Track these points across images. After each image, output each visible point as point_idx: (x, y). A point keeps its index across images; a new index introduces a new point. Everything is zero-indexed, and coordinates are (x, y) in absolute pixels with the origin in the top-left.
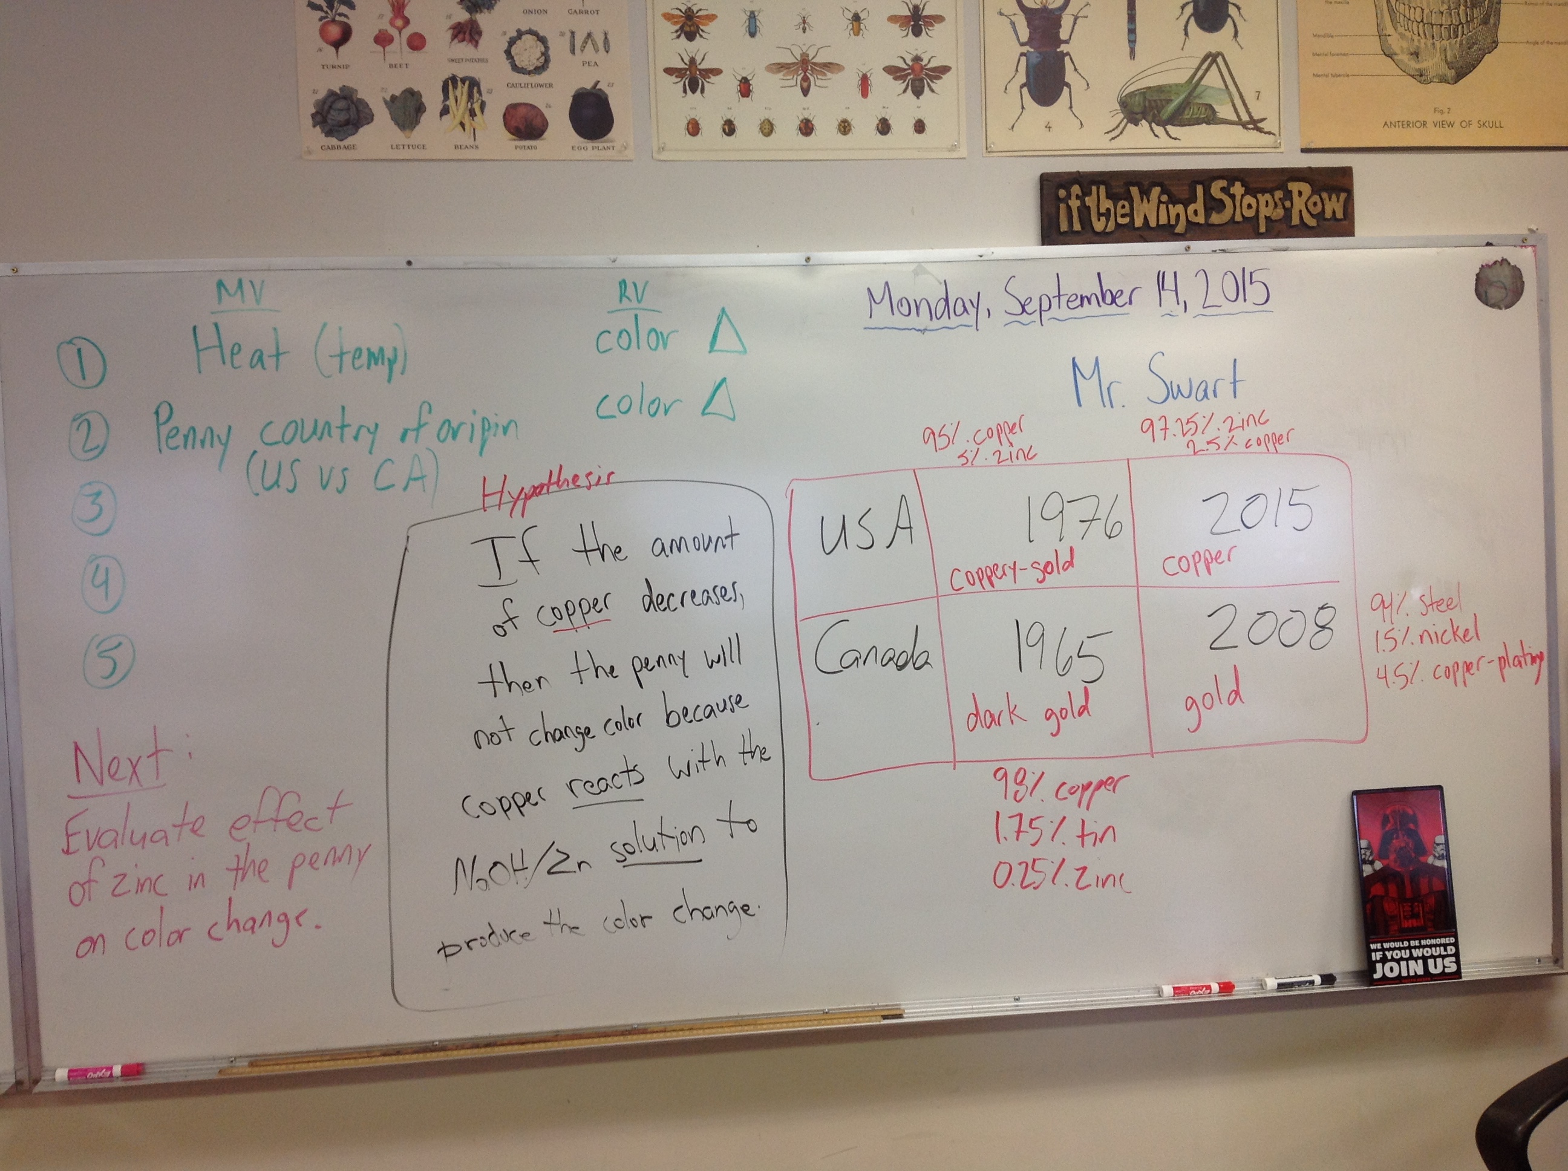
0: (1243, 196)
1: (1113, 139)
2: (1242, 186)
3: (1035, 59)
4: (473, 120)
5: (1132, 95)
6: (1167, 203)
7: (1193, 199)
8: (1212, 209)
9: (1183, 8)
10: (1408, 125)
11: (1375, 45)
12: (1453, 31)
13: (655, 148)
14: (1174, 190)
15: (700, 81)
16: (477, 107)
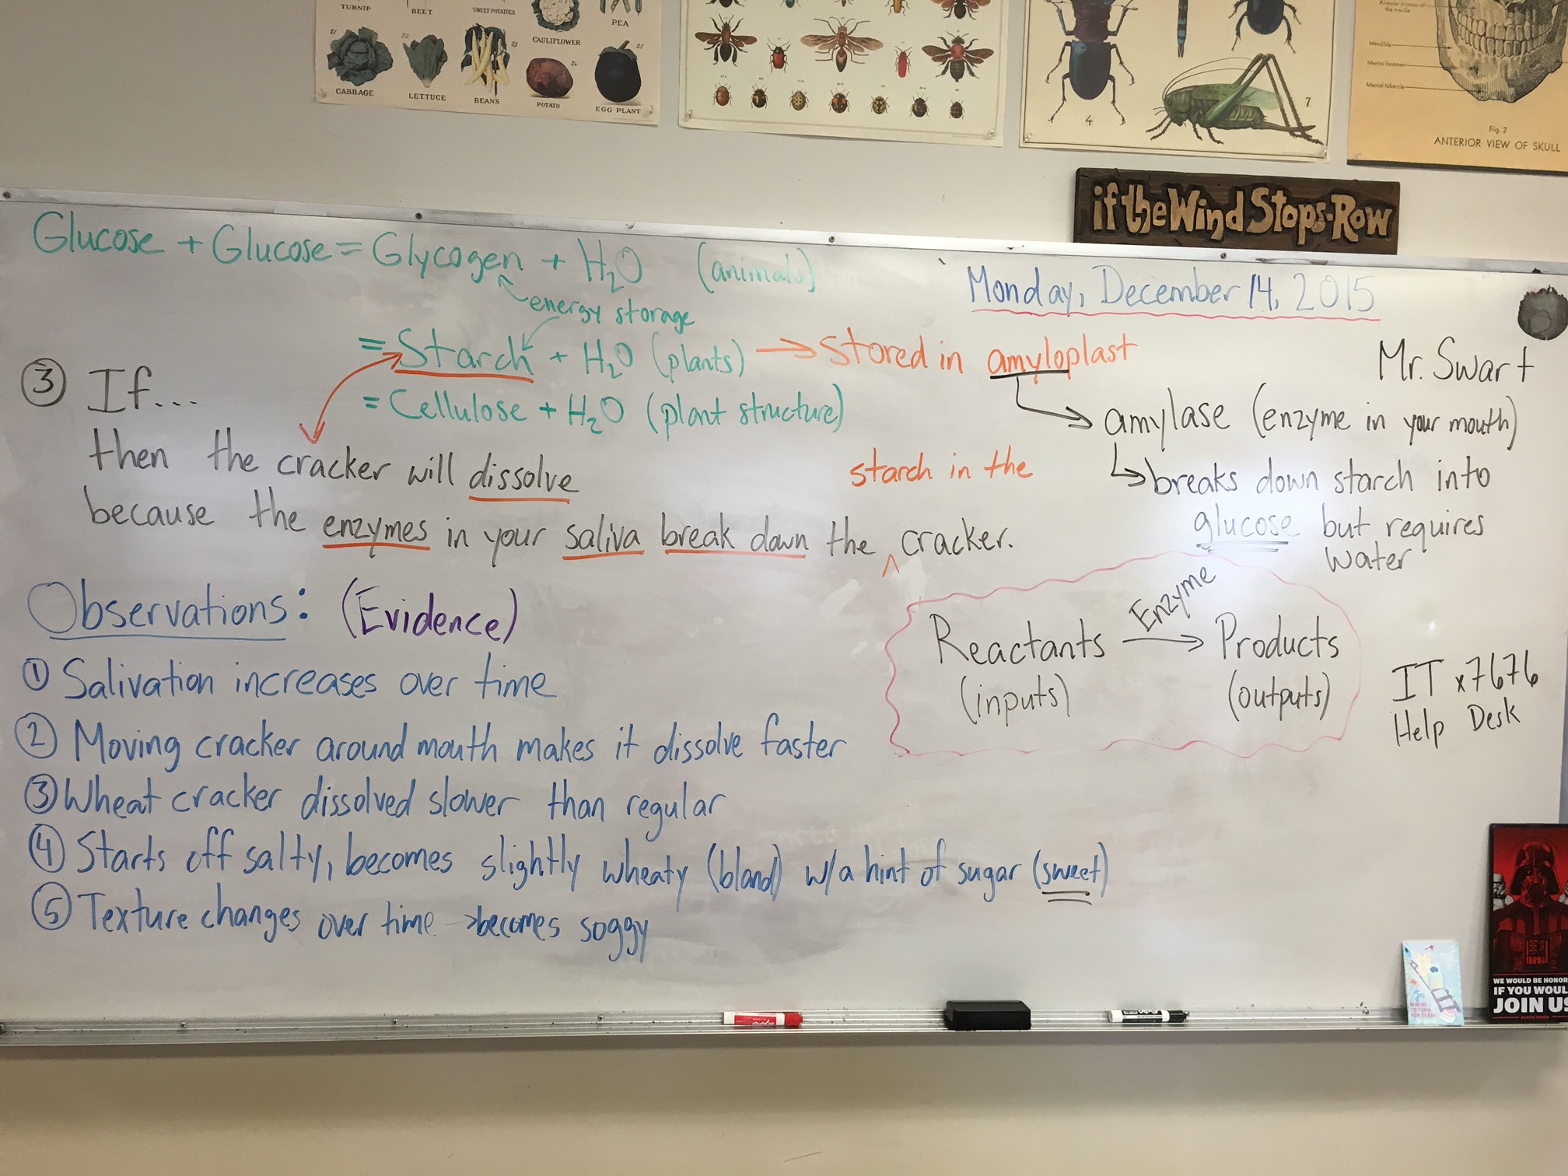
0: (1284, 206)
1: (1154, 137)
2: (1284, 195)
3: (1079, 50)
4: (495, 73)
5: (1177, 93)
6: (1205, 208)
7: (1234, 206)
8: (1252, 217)
9: (1237, 5)
10: (1461, 142)
11: (1434, 57)
12: (1516, 48)
13: (682, 116)
14: (1214, 195)
15: (733, 49)
16: (500, 59)
